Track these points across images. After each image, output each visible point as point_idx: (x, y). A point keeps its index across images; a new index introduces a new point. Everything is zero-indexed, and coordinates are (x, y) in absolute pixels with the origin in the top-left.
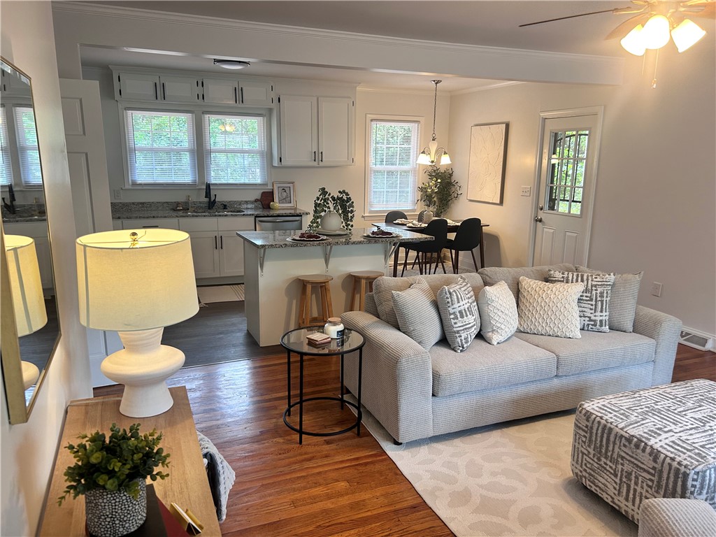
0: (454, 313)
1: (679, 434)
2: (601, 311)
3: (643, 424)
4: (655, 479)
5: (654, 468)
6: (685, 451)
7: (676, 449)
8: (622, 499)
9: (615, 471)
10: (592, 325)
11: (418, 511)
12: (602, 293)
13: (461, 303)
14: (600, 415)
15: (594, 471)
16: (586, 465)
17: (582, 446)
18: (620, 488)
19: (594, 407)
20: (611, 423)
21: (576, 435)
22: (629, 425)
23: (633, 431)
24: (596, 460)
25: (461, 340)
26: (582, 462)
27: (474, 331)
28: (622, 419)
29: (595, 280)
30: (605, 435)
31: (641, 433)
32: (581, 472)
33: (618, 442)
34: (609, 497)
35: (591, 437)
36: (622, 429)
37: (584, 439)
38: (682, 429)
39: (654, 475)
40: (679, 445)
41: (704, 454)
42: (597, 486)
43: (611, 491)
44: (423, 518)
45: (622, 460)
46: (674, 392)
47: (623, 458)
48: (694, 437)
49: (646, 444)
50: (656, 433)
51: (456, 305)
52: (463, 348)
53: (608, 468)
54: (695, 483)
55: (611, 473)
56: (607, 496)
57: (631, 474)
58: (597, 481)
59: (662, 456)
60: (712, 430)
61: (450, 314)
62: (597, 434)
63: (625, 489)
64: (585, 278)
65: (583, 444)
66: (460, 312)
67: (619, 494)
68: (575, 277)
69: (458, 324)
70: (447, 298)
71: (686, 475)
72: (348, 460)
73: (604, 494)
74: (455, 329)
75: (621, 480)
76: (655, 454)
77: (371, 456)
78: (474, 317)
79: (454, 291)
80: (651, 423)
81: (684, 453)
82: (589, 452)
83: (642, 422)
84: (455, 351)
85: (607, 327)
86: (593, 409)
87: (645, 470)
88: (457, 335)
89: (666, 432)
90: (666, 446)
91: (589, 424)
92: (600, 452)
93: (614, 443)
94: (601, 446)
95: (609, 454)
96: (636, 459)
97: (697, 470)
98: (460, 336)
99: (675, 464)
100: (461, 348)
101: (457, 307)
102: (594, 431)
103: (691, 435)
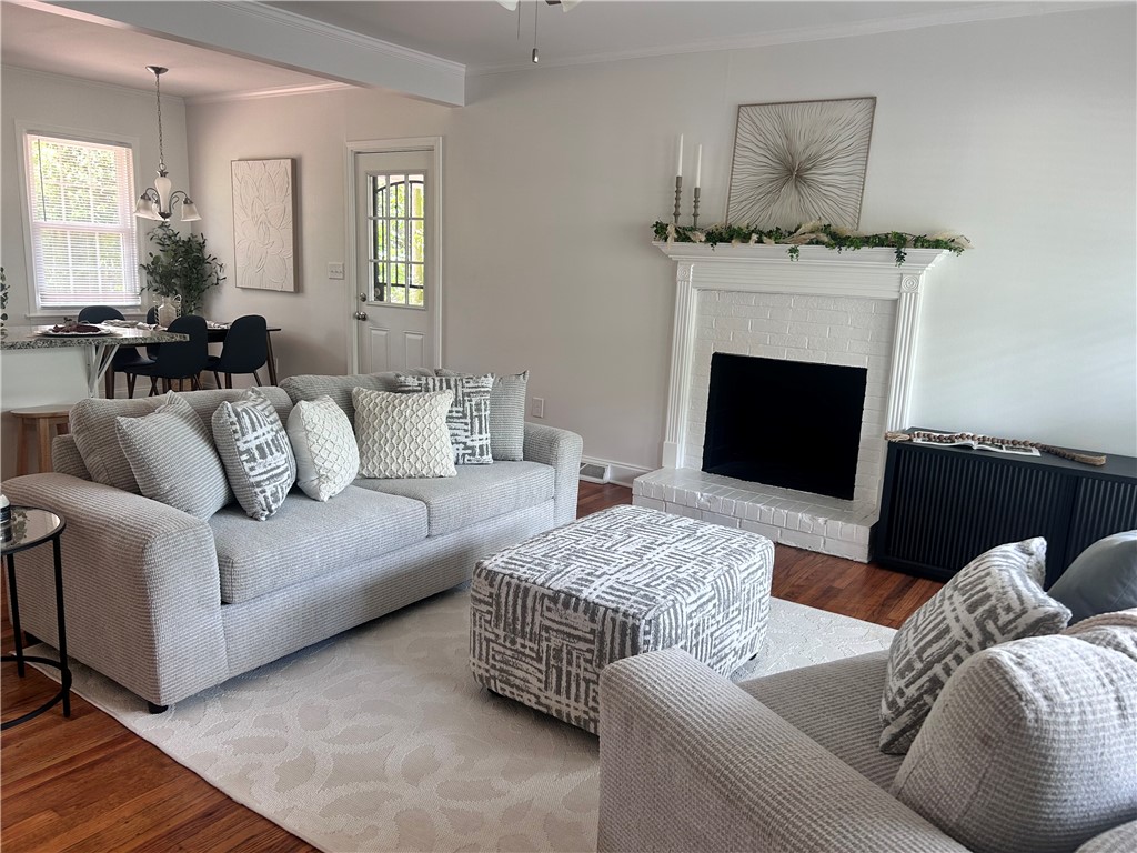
0: (248, 451)
1: (616, 576)
2: (480, 433)
3: (568, 573)
4: (595, 647)
5: (592, 631)
6: (628, 596)
7: (617, 596)
8: (551, 693)
9: (538, 653)
10: (469, 455)
11: (219, 819)
12: (478, 405)
13: (260, 432)
14: (509, 572)
15: (506, 663)
16: (494, 657)
17: (486, 629)
18: (547, 677)
19: (498, 563)
20: (526, 580)
21: (474, 615)
22: (550, 579)
23: (557, 586)
24: (508, 645)
25: (266, 498)
26: (488, 655)
27: (287, 481)
28: (539, 571)
29: (467, 385)
30: (520, 602)
31: (569, 585)
32: (487, 671)
33: (538, 607)
34: (533, 698)
35: (498, 610)
36: (542, 585)
37: (488, 617)
38: (617, 569)
39: (592, 642)
40: (618, 590)
41: (652, 595)
42: (512, 686)
43: (535, 685)
44: (230, 828)
45: (547, 632)
46: (595, 525)
47: (547, 629)
48: (634, 575)
49: (577, 598)
50: (587, 580)
51: (250, 436)
52: (271, 511)
53: (527, 651)
54: (647, 637)
55: (532, 658)
56: (529, 696)
57: (561, 650)
58: (512, 678)
59: (602, 610)
60: (652, 563)
61: (241, 453)
62: (506, 603)
63: (555, 676)
64: (452, 383)
65: (487, 625)
66: (259, 448)
67: (546, 688)
68: (437, 383)
69: (256, 471)
70: (232, 424)
71: (635, 629)
72: (49, 768)
73: (524, 694)
74: (252, 480)
75: (547, 664)
76: (591, 609)
77: (101, 747)
78: (285, 456)
79: (245, 410)
80: (578, 569)
81: (628, 599)
82: (497, 636)
83: (566, 570)
84: (256, 519)
85: (490, 456)
86: (497, 566)
87: (579, 638)
88: (258, 490)
89: (599, 577)
90: (603, 595)
91: (494, 591)
92: (514, 631)
93: (534, 610)
94: (515, 619)
95: (528, 629)
96: (567, 625)
97: (647, 618)
98: (264, 491)
99: (620, 617)
100: (267, 513)
101: (250, 440)
102: (503, 600)
103: (629, 573)
